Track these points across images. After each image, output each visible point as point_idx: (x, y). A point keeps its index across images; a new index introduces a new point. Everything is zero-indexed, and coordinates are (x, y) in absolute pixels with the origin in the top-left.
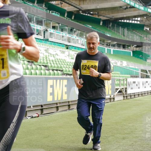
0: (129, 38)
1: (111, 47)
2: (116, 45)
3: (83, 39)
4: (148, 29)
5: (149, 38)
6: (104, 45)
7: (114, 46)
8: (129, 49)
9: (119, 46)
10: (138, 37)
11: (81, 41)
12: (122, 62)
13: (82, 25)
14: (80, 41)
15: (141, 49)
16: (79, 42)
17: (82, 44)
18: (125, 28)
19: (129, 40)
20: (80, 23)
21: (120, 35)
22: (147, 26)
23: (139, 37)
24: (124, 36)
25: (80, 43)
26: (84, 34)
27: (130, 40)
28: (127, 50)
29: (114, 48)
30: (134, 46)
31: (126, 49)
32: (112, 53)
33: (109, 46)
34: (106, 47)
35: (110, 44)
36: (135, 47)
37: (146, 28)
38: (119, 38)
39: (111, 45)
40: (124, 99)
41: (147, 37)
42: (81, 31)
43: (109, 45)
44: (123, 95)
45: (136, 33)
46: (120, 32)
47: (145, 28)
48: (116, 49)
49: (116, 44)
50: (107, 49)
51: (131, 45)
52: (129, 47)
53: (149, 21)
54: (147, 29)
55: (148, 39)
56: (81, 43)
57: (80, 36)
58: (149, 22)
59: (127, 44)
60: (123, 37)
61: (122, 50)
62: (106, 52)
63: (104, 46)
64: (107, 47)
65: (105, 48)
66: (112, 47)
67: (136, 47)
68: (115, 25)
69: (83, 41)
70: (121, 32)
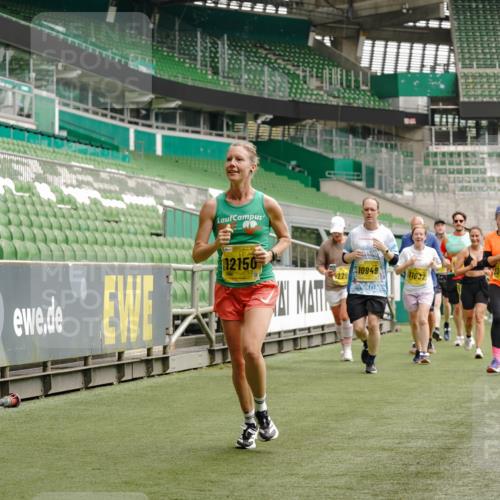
0: (239, 83)
1: (152, 121)
2: (179, 111)
3: (25, 88)
4: (327, 41)
5: (331, 83)
6: (121, 112)
7: (167, 117)
8: (236, 135)
9: (191, 117)
10: (279, 79)
11: (18, 98)
12: (207, 190)
13: (23, 22)
14: (10, 94)
15: (292, 133)
16: (9, 100)
17: (22, 109)
18: (220, 37)
19: (238, 91)
20: (13, 13)
21: (199, 66)
22: (324, 28)
23: (286, 79)
24: (216, 72)
25: (13, 106)
26: (32, 62)
27: (245, 91)
28: (228, 136)
29: (170, 129)
30: (259, 121)
31: (225, 132)
32: (159, 151)
33: (147, 117)
34: (130, 122)
35: (148, 110)
36: (264, 123)
37: (319, 38)
38: (190, 83)
39: (153, 117)
40: (211, 366)
41: (320, 78)
42: (15, 48)
43: (144, 112)
44: (208, 346)
45: (273, 58)
46: (200, 54)
47: (314, 37)
48: (179, 133)
49: (180, 107)
50: (136, 131)
51: (249, 115)
52: (240, 126)
53: (332, 6)
54: (321, 43)
55: (326, 86)
56: (18, 104)
57: (12, 71)
58: (331, 9)
59: (229, 112)
60: (210, 77)
61: (204, 136)
62: (132, 147)
63: (122, 120)
64: (137, 124)
65: (128, 130)
66: (160, 124)
67: (272, 123)
68: (174, 25)
69: (24, 97)
70: (204, 56)
